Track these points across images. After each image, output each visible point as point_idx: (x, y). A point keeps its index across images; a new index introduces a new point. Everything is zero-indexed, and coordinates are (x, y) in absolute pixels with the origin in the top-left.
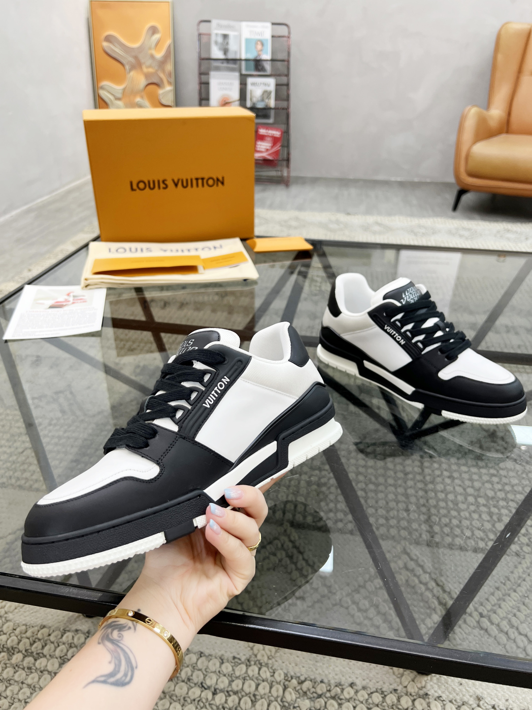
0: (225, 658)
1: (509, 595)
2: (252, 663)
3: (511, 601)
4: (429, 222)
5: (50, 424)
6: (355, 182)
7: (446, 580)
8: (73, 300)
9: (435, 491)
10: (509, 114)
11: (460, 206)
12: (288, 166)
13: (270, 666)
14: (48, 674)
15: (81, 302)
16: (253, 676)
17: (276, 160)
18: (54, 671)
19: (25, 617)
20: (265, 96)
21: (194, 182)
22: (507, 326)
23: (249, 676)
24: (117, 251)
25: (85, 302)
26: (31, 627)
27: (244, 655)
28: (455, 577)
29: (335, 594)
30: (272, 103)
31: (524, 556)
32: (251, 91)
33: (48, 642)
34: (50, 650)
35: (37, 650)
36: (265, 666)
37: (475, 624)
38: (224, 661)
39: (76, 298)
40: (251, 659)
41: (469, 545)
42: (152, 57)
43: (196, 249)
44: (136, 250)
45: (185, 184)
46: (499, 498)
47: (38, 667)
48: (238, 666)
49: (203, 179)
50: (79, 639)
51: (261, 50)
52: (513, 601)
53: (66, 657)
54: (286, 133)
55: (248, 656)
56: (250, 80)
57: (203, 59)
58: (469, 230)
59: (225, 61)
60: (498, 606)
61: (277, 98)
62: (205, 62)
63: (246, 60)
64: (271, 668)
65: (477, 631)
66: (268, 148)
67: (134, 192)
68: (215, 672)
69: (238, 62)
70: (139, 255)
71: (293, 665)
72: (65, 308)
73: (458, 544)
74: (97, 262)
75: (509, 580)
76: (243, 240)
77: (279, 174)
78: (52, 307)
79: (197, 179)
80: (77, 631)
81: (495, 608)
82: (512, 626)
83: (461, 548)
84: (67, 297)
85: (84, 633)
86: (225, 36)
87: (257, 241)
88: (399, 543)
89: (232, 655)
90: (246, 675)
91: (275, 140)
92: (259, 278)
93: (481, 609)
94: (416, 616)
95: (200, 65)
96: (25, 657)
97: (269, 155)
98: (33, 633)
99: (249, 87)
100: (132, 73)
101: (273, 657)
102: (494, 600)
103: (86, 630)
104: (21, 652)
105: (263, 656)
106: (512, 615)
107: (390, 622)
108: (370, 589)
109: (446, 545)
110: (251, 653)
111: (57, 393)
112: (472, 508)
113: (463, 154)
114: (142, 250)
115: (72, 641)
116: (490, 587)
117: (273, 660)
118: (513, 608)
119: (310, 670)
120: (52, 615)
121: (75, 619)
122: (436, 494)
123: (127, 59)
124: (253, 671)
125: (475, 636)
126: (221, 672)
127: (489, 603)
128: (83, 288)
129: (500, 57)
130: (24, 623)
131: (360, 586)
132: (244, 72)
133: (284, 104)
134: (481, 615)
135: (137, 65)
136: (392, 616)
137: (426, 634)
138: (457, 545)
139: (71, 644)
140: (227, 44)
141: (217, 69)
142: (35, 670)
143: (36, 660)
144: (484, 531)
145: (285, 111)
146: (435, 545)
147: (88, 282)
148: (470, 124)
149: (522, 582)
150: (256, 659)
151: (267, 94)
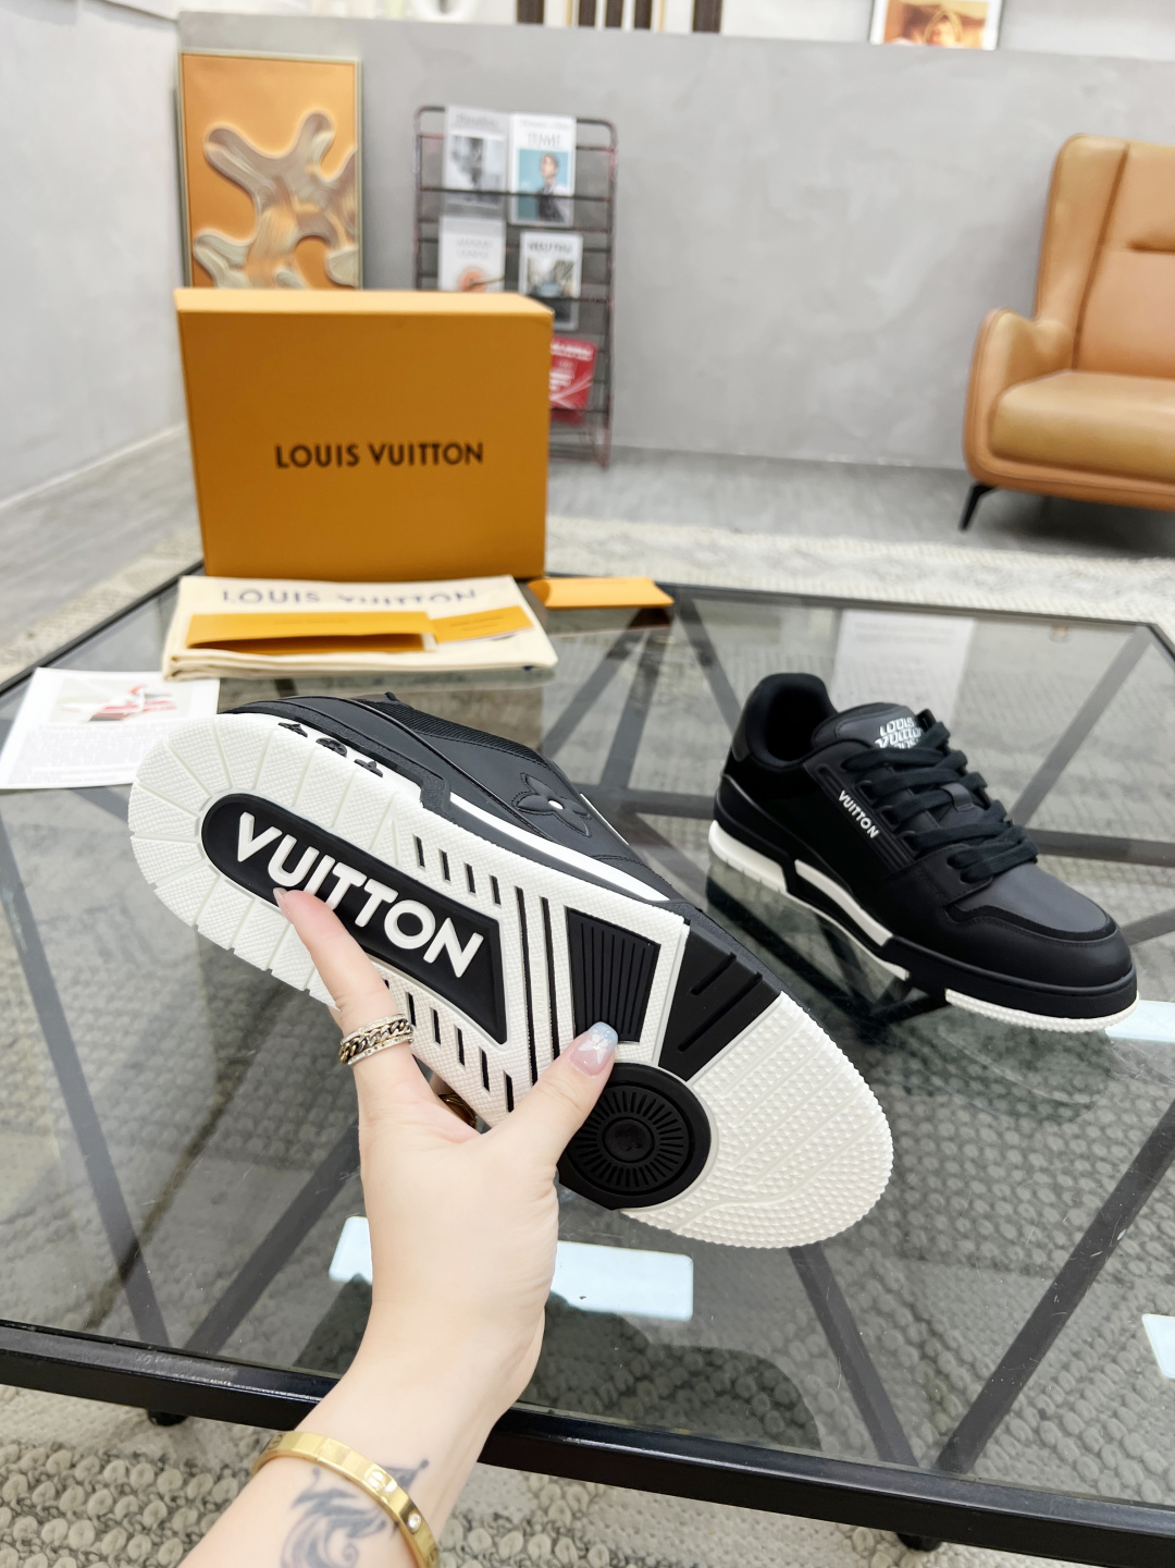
0: (476, 1515)
1: (1103, 1371)
2: (538, 1528)
3: (1105, 1383)
4: (908, 551)
5: (75, 982)
6: (750, 462)
7: (965, 1337)
8: (146, 703)
9: (936, 1138)
10: (1079, 329)
11: (976, 519)
12: (606, 423)
13: (578, 1534)
14: (71, 1555)
15: (162, 709)
16: (540, 1557)
17: (581, 411)
18: (82, 1549)
19: (16, 1423)
20: (560, 274)
21: (417, 452)
22: (1081, 780)
23: (530, 1558)
24: (241, 597)
25: (172, 707)
26: (30, 1447)
27: (519, 1510)
28: (982, 1330)
29: (719, 1368)
30: (574, 288)
31: (1132, 1283)
32: (529, 261)
33: (70, 1481)
34: (74, 1499)
35: (45, 1502)
36: (566, 1535)
37: (1031, 1435)
38: (474, 1524)
39: (150, 700)
40: (534, 1520)
41: (1013, 1257)
42: (314, 179)
43: (418, 599)
44: (285, 596)
45: (396, 456)
46: (1074, 1153)
47: (47, 1540)
48: (504, 1535)
49: (436, 446)
50: (141, 1474)
51: (553, 176)
52: (1110, 1383)
53: (110, 1516)
54: (604, 352)
55: (527, 1512)
56: (527, 238)
57: (427, 189)
58: (996, 570)
59: (474, 196)
60: (1078, 1395)
61: (586, 277)
62: (429, 197)
63: (521, 195)
64: (581, 1539)
65: (1033, 1452)
66: (564, 383)
67: (283, 471)
68: (453, 1549)
69: (503, 198)
70: (290, 607)
71: (631, 1531)
72: (127, 722)
73: (989, 1255)
74: (197, 620)
75: (1101, 1336)
76: (521, 581)
77: (587, 440)
78: (97, 718)
79: (423, 447)
80: (136, 1456)
81: (1071, 1399)
82: (1109, 1438)
83: (996, 1266)
84: (130, 697)
85: (152, 1462)
86: (476, 143)
87: (553, 583)
88: (860, 1253)
89: (491, 1511)
90: (523, 1556)
91: (580, 368)
92: (558, 664)
93: (1042, 1401)
94: (901, 1417)
95: (419, 202)
96: (16, 1515)
97: (568, 398)
98: (35, 1461)
99: (526, 252)
100: (269, 213)
101: (584, 1515)
102: (1069, 1382)
103: (158, 1454)
104: (8, 1504)
105: (562, 1511)
106: (1109, 1413)
107: (844, 1433)
108: (798, 1358)
109: (964, 1260)
110: (534, 1504)
111: (91, 911)
112: (1018, 1175)
113: (984, 410)
114: (297, 597)
115: (124, 1480)
116: (1061, 1351)
117: (585, 1520)
118: (1113, 1400)
119: (668, 1542)
120: (79, 1420)
121: (132, 1429)
122: (938, 1146)
123: (260, 182)
124: (540, 1547)
125: (1030, 1462)
126: (467, 1549)
127: (1058, 1388)
128: (166, 678)
129: (1061, 209)
130: (14, 1437)
131: (775, 1351)
132: (514, 220)
133: (598, 291)
134: (1043, 1415)
135: (280, 196)
136: (847, 1418)
137: (923, 1457)
138: (986, 1258)
139: (122, 1485)
140: (480, 158)
141: (457, 211)
142: (41, 1548)
143: (41, 1523)
144: (1044, 1229)
145: (601, 306)
146: (939, 1258)
147: (179, 665)
148: (998, 347)
149: (1128, 1339)
150: (545, 1520)
151: (563, 268)
